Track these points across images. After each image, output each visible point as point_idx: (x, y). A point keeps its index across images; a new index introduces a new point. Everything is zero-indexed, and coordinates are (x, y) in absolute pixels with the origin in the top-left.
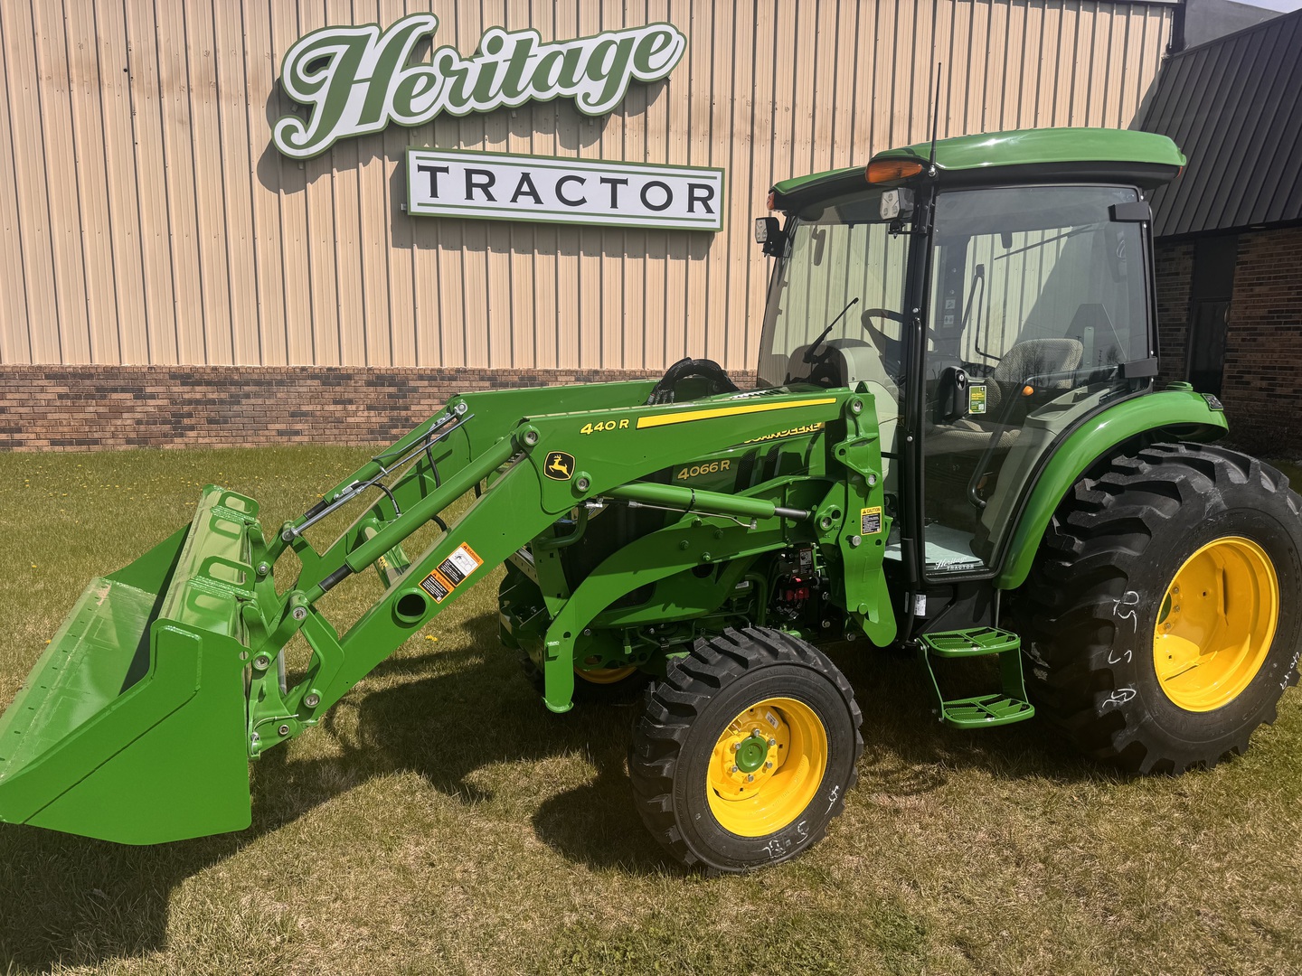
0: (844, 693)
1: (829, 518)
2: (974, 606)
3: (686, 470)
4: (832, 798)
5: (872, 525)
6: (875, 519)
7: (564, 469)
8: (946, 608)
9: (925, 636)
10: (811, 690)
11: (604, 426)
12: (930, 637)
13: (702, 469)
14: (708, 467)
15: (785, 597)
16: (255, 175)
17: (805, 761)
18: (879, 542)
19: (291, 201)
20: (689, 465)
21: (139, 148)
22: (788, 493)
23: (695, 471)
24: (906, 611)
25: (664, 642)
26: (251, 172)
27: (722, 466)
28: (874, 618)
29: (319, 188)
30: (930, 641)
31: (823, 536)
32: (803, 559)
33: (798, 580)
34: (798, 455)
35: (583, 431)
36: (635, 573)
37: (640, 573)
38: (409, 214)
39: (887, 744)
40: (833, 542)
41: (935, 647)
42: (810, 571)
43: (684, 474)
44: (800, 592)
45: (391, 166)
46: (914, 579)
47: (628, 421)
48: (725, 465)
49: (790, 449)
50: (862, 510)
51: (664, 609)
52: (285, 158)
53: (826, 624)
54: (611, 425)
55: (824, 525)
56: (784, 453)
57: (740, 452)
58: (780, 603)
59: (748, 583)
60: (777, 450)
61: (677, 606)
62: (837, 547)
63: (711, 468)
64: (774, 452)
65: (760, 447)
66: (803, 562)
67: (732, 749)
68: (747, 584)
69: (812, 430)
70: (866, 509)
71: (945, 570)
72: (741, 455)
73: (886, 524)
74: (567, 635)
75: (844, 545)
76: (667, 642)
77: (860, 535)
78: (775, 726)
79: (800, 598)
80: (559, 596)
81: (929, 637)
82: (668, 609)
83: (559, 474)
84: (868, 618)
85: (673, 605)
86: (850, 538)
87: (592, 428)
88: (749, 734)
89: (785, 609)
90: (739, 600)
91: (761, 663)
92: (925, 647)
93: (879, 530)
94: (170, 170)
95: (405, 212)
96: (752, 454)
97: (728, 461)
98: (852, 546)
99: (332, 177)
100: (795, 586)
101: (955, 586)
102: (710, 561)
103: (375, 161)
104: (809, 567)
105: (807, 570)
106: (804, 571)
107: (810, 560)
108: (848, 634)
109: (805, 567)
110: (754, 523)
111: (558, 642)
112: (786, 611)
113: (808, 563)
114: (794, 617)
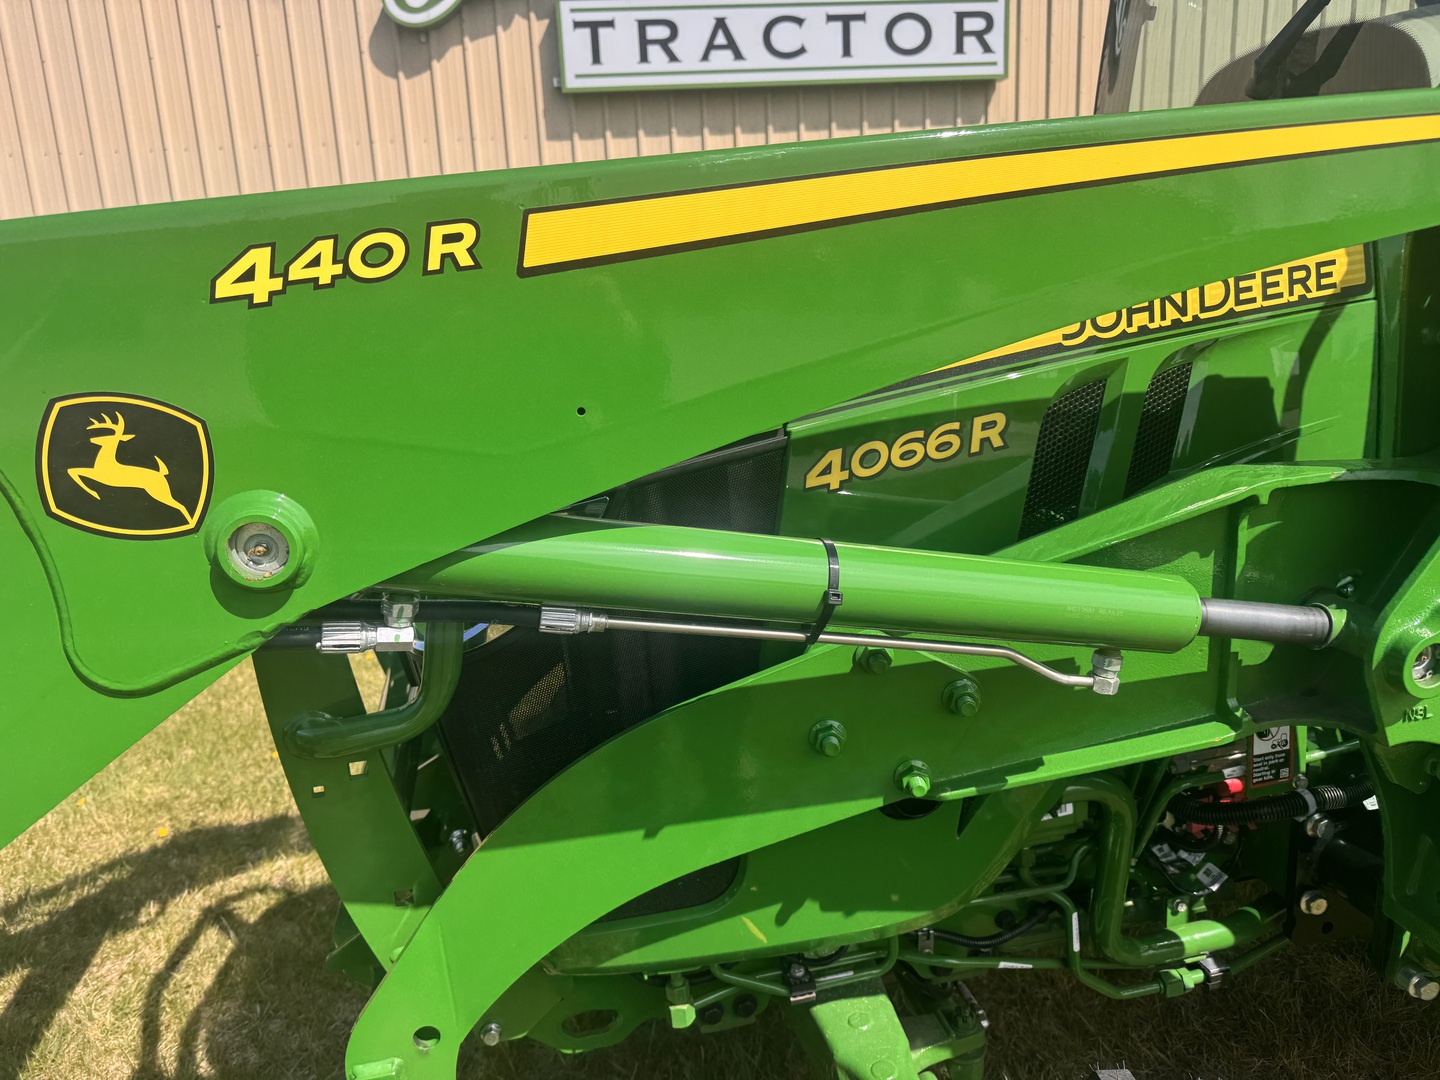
3: (835, 456)
7: (155, 482)
11: (340, 257)
13: (897, 451)
14: (924, 441)
16: (367, 57)
19: (413, 87)
20: (848, 438)
21: (223, 32)
22: (1245, 534)
23: (870, 458)
26: (361, 53)
27: (978, 434)
29: (448, 66)
31: (1404, 715)
32: (1263, 734)
34: (1259, 388)
35: (225, 287)
36: (651, 834)
37: (669, 833)
38: (564, 91)
42: (1285, 772)
43: (827, 470)
45: (540, 27)
47: (469, 232)
48: (987, 432)
49: (1231, 365)
51: (781, 920)
52: (403, 30)
53: (1315, 907)
54: (377, 255)
56: (1212, 381)
57: (1047, 382)
59: (1070, 804)
60: (1185, 371)
61: (825, 908)
63: (933, 442)
64: (1172, 378)
65: (1123, 361)
66: (1261, 747)
68: (1069, 809)
69: (1315, 294)
72: (1048, 392)
74: (427, 1033)
80: (399, 900)
82: (794, 919)
83: (129, 508)
85: (811, 908)
87: (278, 270)
89: (1184, 855)
94: (262, 59)
95: (559, 89)
96: (1092, 384)
97: (1000, 419)
99: (464, 50)
102: (926, 793)
103: (519, 21)
104: (1282, 760)
105: (1273, 771)
106: (1263, 773)
107: (1284, 738)
108: (1415, 980)
109: (1268, 761)
110: (1109, 669)
111: (397, 1061)
112: (1183, 860)
113: (1279, 749)
114: (1213, 884)
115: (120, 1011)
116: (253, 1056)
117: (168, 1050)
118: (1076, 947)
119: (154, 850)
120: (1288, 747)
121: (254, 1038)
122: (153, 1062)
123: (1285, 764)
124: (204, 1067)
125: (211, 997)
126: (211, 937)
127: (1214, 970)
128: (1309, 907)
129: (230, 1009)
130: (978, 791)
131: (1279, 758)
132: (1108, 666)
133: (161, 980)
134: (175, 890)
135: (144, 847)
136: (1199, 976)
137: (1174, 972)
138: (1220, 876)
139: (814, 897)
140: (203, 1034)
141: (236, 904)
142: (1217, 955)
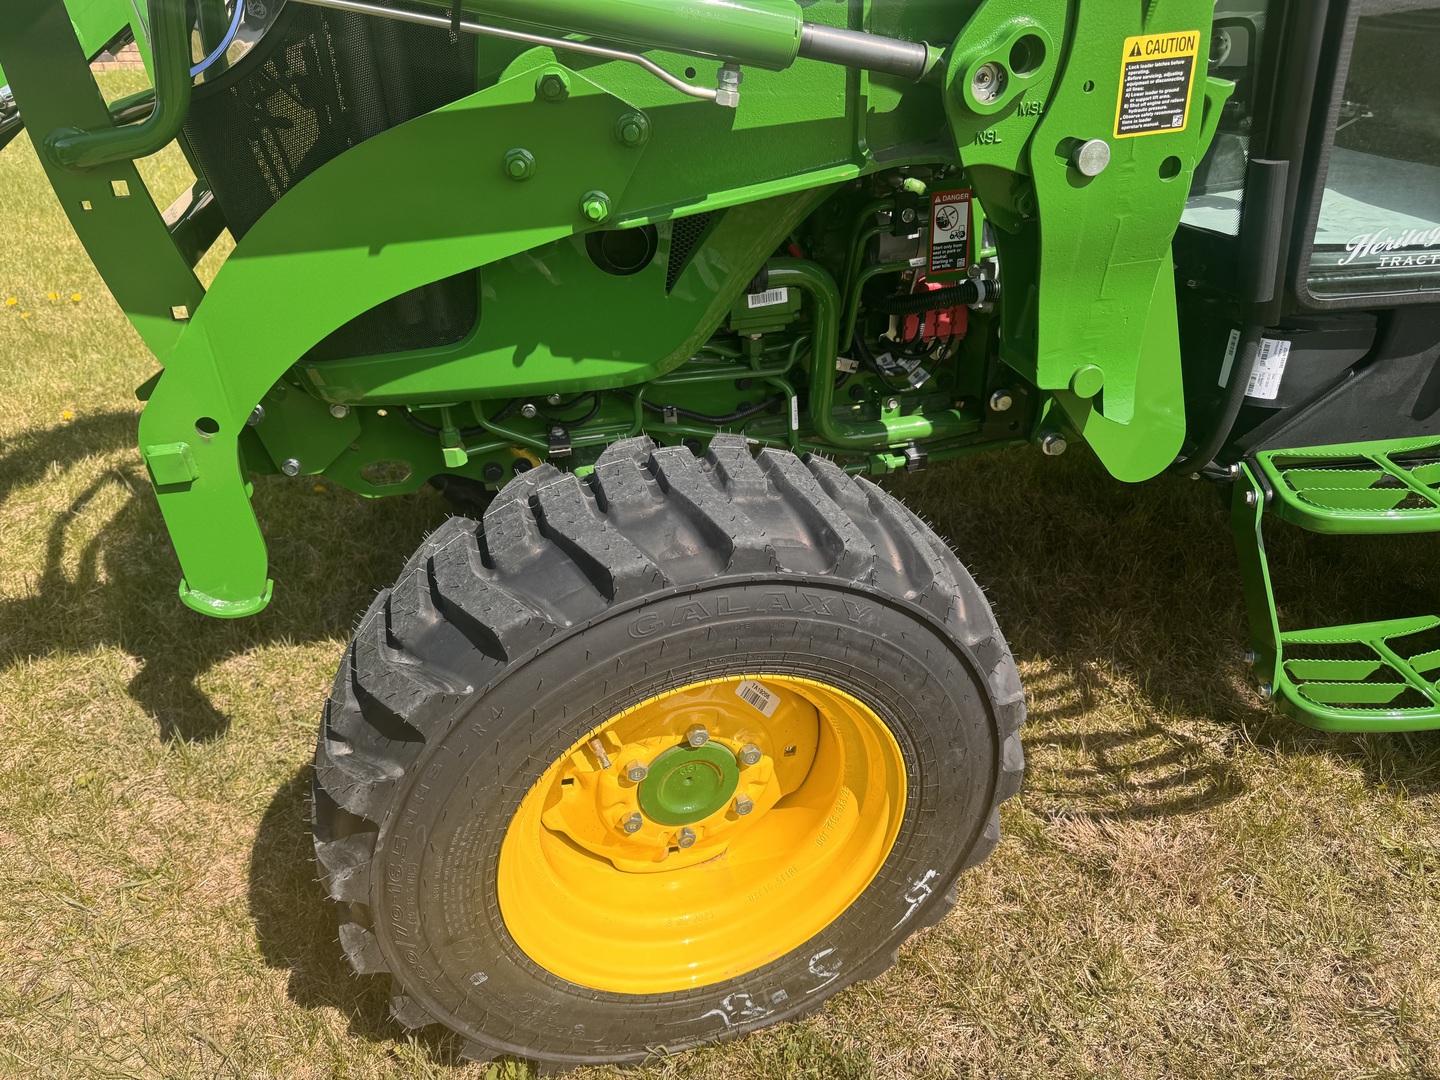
0: (971, 655)
1: (999, 67)
2: (1426, 375)
4: (915, 895)
5: (1158, 102)
6: (1170, 79)
8: (1343, 377)
9: (1265, 457)
10: (854, 654)
12: (1282, 464)
15: (900, 332)
17: (847, 801)
18: (1171, 167)
24: (1223, 382)
25: (558, 441)
28: (1119, 410)
30: (1278, 479)
31: (976, 138)
32: (943, 224)
33: (934, 286)
39: (1122, 658)
40: (1010, 162)
41: (1290, 497)
42: (961, 262)
44: (944, 318)
46: (1268, 292)
50: (1129, 44)
51: (518, 360)
53: (1001, 403)
55: (979, 96)
58: (885, 346)
59: (784, 291)
61: (556, 352)
62: (1023, 180)
66: (940, 236)
67: (624, 780)
68: (782, 296)
70: (1142, 41)
71: (1371, 268)
73: (1208, 104)
75: (1048, 173)
76: (566, 440)
77: (1109, 139)
78: (768, 712)
79: (943, 332)
81: (1275, 460)
84: (1100, 410)
85: (542, 353)
86: (1070, 149)
88: (679, 739)
89: (902, 362)
90: (769, 339)
91: (665, 583)
92: (1259, 495)
93: (1180, 124)
98: (1076, 177)
100: (925, 303)
101: (1384, 317)
102: (609, 220)
104: (959, 250)
105: (951, 260)
106: (941, 262)
107: (962, 229)
108: (1049, 439)
109: (947, 250)
110: (727, 81)
111: (184, 445)
112: (901, 367)
113: (956, 239)
114: (917, 382)
115: (28, 539)
116: (145, 568)
117: (70, 563)
118: (795, 426)
119: (59, 429)
120: (965, 238)
121: (147, 557)
122: (58, 571)
123: (962, 254)
124: (102, 576)
125: (108, 528)
126: (112, 488)
127: (914, 454)
128: (996, 405)
129: (127, 538)
130: (649, 220)
131: (956, 248)
132: (727, 78)
133: (64, 518)
134: (79, 455)
135: (50, 426)
136: (902, 460)
137: (881, 456)
138: (925, 376)
139: (546, 343)
140: (101, 554)
141: (135, 468)
142: (920, 443)
